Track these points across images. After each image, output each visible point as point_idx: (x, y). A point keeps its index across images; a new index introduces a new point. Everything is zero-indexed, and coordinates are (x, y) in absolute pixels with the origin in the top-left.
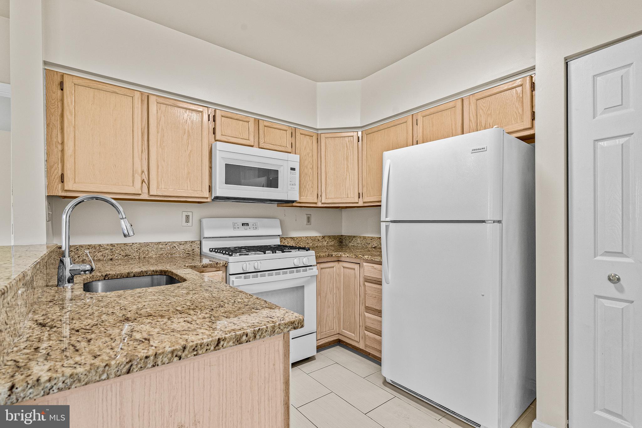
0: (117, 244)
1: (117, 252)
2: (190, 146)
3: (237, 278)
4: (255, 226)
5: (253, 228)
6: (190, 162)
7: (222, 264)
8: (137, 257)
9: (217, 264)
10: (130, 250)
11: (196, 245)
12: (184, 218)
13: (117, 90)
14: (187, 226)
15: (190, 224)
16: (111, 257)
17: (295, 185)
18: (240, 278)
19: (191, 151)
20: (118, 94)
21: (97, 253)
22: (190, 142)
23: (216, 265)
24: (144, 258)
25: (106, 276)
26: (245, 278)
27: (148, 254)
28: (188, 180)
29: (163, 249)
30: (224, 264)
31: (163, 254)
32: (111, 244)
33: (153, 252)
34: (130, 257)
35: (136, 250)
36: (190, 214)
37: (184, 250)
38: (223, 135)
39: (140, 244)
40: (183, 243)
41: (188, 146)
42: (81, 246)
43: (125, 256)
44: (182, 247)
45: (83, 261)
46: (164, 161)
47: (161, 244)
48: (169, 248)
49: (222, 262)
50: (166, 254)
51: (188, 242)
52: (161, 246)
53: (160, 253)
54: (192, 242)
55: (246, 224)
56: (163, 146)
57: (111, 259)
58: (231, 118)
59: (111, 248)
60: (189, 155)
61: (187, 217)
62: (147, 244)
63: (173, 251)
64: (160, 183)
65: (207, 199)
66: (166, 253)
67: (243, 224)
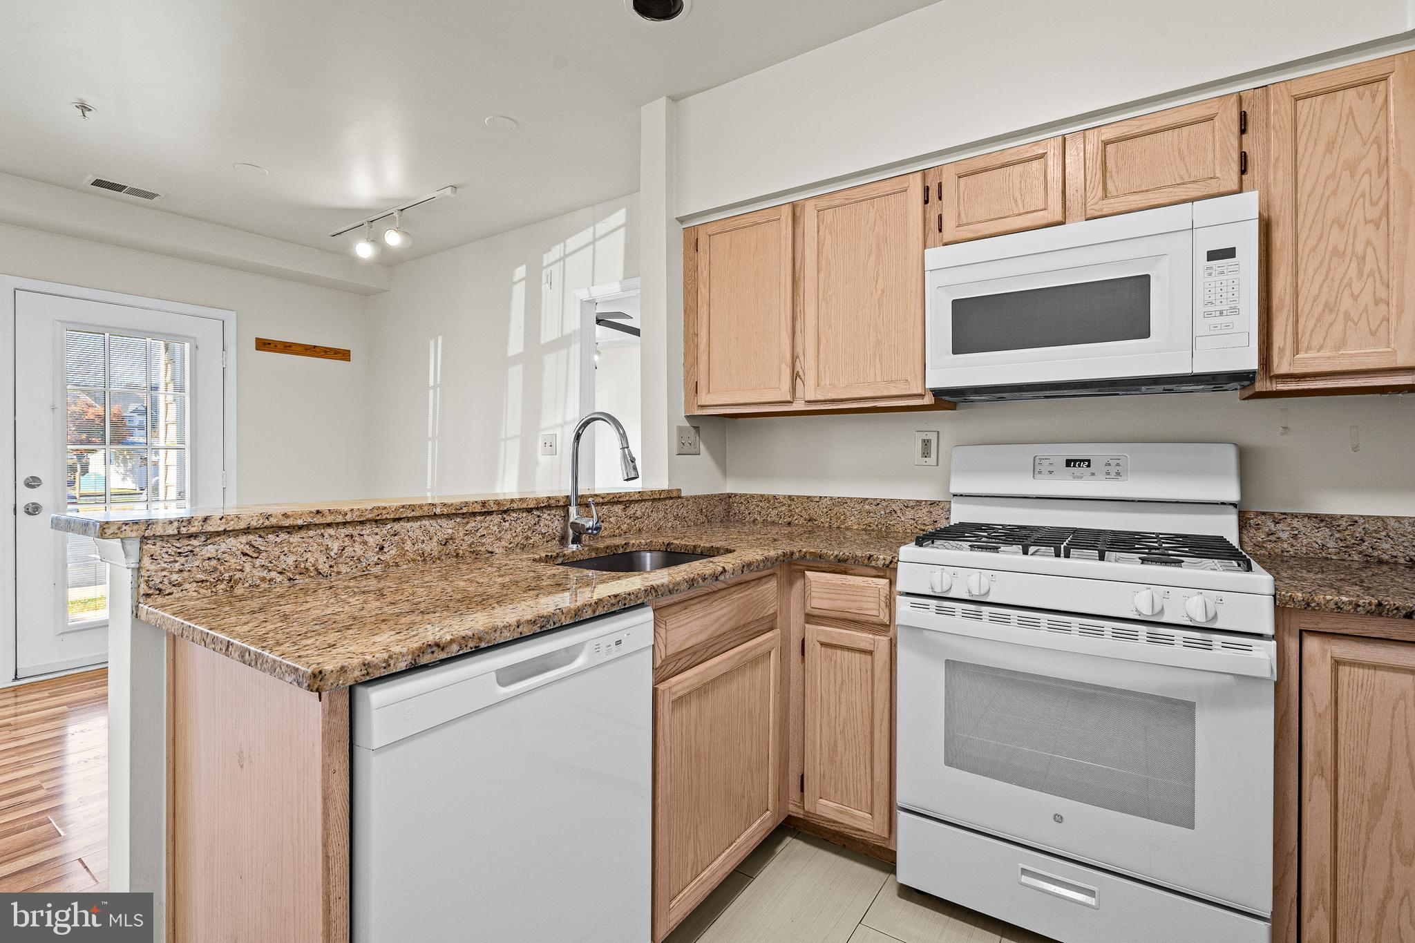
0: (798, 497)
1: (797, 511)
2: (880, 279)
3: (914, 605)
4: (1113, 470)
5: (1108, 474)
6: (881, 317)
7: (882, 562)
8: (827, 525)
9: (869, 558)
10: (816, 510)
11: (941, 511)
12: (919, 445)
13: (756, 218)
14: (926, 464)
15: (932, 460)
16: (789, 520)
17: (1235, 311)
18: (926, 607)
19: (883, 291)
20: (759, 224)
21: (771, 510)
22: (881, 270)
23: (866, 561)
24: (838, 528)
25: (668, 544)
26: (940, 611)
27: (844, 522)
28: (878, 358)
29: (872, 514)
30: (887, 562)
31: (871, 525)
32: (789, 496)
33: (853, 518)
34: (816, 523)
35: (825, 510)
36: (933, 437)
37: (913, 522)
38: (963, 225)
39: (831, 498)
40: (912, 504)
41: (877, 281)
42: (752, 496)
43: (809, 520)
44: (910, 514)
45: (754, 521)
46: (830, 327)
47: (867, 502)
48: (883, 512)
49: (881, 557)
50: (877, 526)
51: (924, 503)
52: (867, 507)
53: (866, 522)
54: (933, 503)
55: (1084, 461)
56: (829, 296)
57: (789, 523)
58: (987, 171)
59: (789, 502)
60: (879, 300)
61: (926, 443)
62: (843, 502)
63: (891, 521)
64: (823, 374)
65: (923, 399)
66: (876, 523)
67: (1069, 463)
